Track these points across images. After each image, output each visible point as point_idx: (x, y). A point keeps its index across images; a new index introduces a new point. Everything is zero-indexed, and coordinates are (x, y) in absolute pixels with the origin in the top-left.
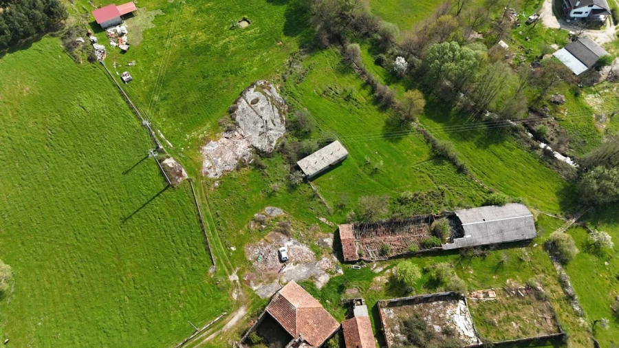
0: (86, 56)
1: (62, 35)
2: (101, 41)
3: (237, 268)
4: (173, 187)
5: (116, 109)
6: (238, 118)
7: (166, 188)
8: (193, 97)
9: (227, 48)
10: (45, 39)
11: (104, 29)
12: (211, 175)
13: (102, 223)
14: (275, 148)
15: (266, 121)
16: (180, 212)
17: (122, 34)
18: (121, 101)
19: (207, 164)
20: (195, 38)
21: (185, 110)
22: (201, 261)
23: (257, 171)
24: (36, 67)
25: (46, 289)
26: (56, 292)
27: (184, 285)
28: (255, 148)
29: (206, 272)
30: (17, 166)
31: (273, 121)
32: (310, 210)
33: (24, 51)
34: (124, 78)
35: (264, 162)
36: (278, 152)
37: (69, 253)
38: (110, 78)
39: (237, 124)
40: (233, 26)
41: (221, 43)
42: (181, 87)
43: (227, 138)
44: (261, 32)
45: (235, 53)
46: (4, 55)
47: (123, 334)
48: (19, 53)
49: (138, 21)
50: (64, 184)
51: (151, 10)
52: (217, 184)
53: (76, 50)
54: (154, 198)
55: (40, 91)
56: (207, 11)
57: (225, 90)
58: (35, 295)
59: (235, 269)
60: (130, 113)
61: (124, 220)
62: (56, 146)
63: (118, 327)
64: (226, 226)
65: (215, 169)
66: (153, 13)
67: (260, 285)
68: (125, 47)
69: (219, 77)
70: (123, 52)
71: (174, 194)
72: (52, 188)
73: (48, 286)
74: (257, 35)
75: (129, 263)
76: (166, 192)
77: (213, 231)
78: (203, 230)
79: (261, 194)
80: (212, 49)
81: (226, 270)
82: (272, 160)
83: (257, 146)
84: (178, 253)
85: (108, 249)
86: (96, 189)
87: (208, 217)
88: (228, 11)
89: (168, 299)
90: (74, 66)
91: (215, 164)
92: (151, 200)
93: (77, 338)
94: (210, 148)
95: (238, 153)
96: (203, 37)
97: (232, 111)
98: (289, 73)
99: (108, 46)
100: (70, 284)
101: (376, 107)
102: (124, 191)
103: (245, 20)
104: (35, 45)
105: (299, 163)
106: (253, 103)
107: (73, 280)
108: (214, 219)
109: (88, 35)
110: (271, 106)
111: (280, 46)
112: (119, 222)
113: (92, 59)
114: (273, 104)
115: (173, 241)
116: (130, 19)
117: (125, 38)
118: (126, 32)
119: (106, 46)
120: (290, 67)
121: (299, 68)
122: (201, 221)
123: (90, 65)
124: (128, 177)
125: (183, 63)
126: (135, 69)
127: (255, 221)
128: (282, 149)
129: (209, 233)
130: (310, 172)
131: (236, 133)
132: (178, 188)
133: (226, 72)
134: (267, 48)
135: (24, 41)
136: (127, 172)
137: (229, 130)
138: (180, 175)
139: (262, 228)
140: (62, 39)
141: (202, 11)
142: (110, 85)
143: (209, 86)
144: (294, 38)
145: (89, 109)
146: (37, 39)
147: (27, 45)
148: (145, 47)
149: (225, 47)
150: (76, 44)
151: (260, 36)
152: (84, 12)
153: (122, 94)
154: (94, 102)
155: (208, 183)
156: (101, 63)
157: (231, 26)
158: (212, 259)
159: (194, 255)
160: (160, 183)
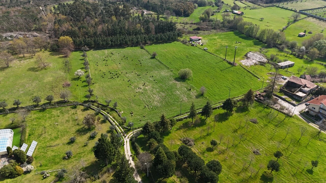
1: (180, 41)
2: (194, 43)
4: (235, 66)
7: (232, 66)
10: (175, 42)
17: (200, 43)
23: (262, 66)
28: (259, 61)
31: (262, 58)
34: (205, 49)
41: (234, 45)
43: (248, 59)
51: (206, 39)
52: (249, 67)
59: (267, 80)
60: (211, 54)
61: (221, 70)
62: (190, 58)
70: (202, 45)
71: (236, 68)
78: (251, 73)
79: (266, 70)
81: (264, 80)
82: (266, 64)
85: (219, 75)
90: (187, 46)
91: (246, 64)
94: (242, 61)
95: (253, 62)
97: (246, 56)
99: (197, 44)
102: (218, 66)
103: (239, 42)
104: (173, 43)
108: (253, 72)
109: (189, 42)
113: (193, 45)
114: (260, 55)
120: (261, 50)
124: (218, 64)
126: (208, 48)
128: (268, 62)
131: (251, 59)
132: (237, 66)
135: (169, 42)
138: (236, 64)
139: (272, 75)
142: (201, 50)
144: (259, 46)
153: (207, 51)
154: (198, 52)
155: (247, 66)
156: (196, 46)
157: (235, 43)
158: (258, 78)
159: (250, 77)
160: (230, 65)
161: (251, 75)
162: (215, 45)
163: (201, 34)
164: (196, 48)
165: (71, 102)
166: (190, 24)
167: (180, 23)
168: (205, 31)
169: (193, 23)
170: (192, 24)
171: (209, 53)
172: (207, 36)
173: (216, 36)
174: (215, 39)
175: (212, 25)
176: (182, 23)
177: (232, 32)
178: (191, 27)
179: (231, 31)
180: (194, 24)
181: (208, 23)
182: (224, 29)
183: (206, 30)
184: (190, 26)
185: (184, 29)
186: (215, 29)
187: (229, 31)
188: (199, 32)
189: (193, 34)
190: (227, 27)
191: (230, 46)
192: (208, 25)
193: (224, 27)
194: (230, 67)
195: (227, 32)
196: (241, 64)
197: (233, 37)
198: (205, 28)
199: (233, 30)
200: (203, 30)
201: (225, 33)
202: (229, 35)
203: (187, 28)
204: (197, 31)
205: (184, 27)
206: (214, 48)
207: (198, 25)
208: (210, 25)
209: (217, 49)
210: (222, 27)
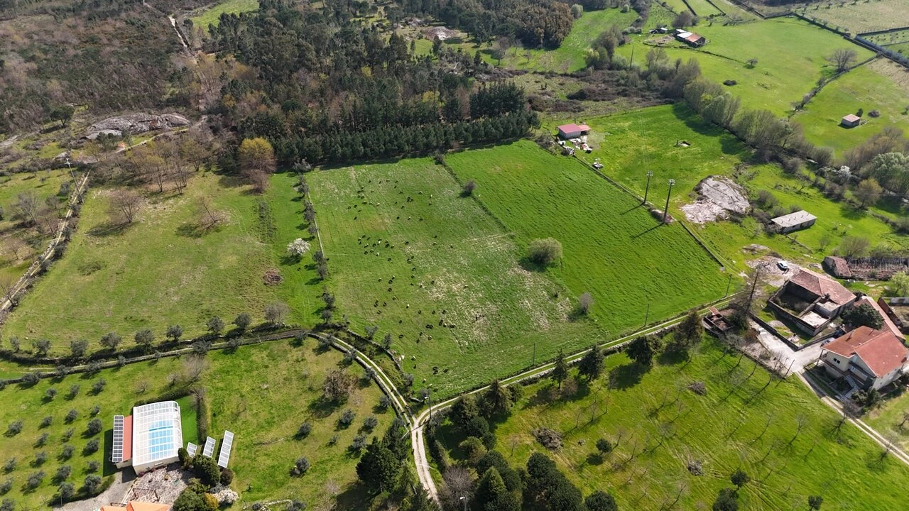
0: (560, 152)
1: (535, 139)
2: (567, 145)
3: (744, 271)
4: (667, 224)
5: (597, 181)
6: (705, 194)
7: (661, 225)
9: (676, 157)
10: (522, 141)
11: (568, 139)
12: (697, 222)
13: (616, 238)
14: (746, 212)
15: (731, 197)
16: (680, 239)
17: (583, 143)
18: (599, 177)
19: (689, 215)
20: (646, 149)
23: (734, 224)
24: (522, 155)
28: (728, 210)
29: (719, 271)
31: (737, 198)
32: (793, 250)
33: (508, 146)
34: (596, 166)
35: (739, 219)
36: (749, 215)
38: (584, 164)
39: (706, 196)
40: (677, 145)
41: (670, 153)
42: (646, 174)
43: (701, 203)
44: (702, 150)
45: (685, 160)
46: (493, 147)
47: (662, 294)
48: (504, 147)
49: (593, 136)
50: (575, 216)
51: (601, 132)
52: (703, 227)
53: (551, 148)
54: (653, 229)
55: (530, 167)
56: (649, 135)
57: (685, 179)
58: (580, 268)
59: (742, 271)
60: (610, 184)
61: (633, 237)
62: (558, 196)
64: (721, 250)
65: (698, 219)
66: (604, 134)
68: (589, 149)
69: (677, 172)
70: (588, 152)
71: (669, 229)
73: (588, 265)
74: (700, 152)
75: (648, 260)
76: (663, 227)
78: (705, 248)
79: (743, 237)
80: (663, 156)
81: (735, 271)
82: (745, 219)
84: (688, 258)
85: (628, 252)
88: (668, 137)
90: (552, 156)
91: (697, 217)
92: (651, 230)
94: (688, 208)
95: (714, 212)
96: (652, 149)
97: (698, 190)
98: (738, 174)
99: (575, 149)
101: (829, 199)
102: (626, 223)
103: (684, 143)
105: (772, 220)
106: (714, 186)
109: (556, 141)
110: (732, 189)
111: (723, 159)
112: (629, 238)
113: (565, 153)
115: (681, 252)
116: (587, 136)
117: (586, 145)
118: (586, 141)
119: (573, 148)
120: (737, 171)
122: (700, 243)
123: (565, 157)
124: (625, 216)
125: (642, 162)
126: (602, 162)
127: (746, 250)
128: (751, 214)
129: (710, 251)
130: (785, 225)
131: (707, 201)
132: (671, 225)
133: (681, 169)
134: (712, 159)
136: (623, 214)
137: (700, 199)
138: (670, 218)
139: (754, 253)
140: (536, 141)
141: (645, 135)
142: (586, 168)
144: (734, 156)
145: (574, 180)
146: (516, 141)
148: (605, 151)
150: (548, 144)
151: (703, 153)
153: (600, 174)
154: (579, 176)
155: (696, 226)
156: (574, 156)
157: (675, 144)
158: (720, 263)
159: (703, 261)
160: (654, 222)
161: (703, 254)
162: (623, 150)
163: (588, 111)
164: (574, 160)
166: (562, 75)
168: (598, 101)
169: (569, 72)
170: (566, 75)
171: (605, 178)
172: (601, 121)
173: (626, 119)
174: (623, 131)
175: (618, 81)
176: (538, 71)
177: (669, 107)
178: (562, 87)
179: (666, 103)
180: (572, 76)
181: (609, 74)
182: (649, 96)
183: (603, 100)
184: (561, 84)
185: (543, 94)
186: (625, 96)
187: (660, 103)
188: (583, 103)
189: (567, 111)
190: (657, 90)
191: (659, 155)
192: (608, 81)
193: (648, 88)
194: (655, 228)
195: (655, 106)
196: (684, 217)
197: (669, 125)
198: (599, 94)
199: (673, 100)
200: (594, 98)
201: (651, 109)
202: (661, 117)
203: (553, 91)
204: (578, 101)
205: (544, 87)
206: (620, 163)
207: (582, 80)
208: (612, 81)
209: (626, 166)
210: (643, 88)
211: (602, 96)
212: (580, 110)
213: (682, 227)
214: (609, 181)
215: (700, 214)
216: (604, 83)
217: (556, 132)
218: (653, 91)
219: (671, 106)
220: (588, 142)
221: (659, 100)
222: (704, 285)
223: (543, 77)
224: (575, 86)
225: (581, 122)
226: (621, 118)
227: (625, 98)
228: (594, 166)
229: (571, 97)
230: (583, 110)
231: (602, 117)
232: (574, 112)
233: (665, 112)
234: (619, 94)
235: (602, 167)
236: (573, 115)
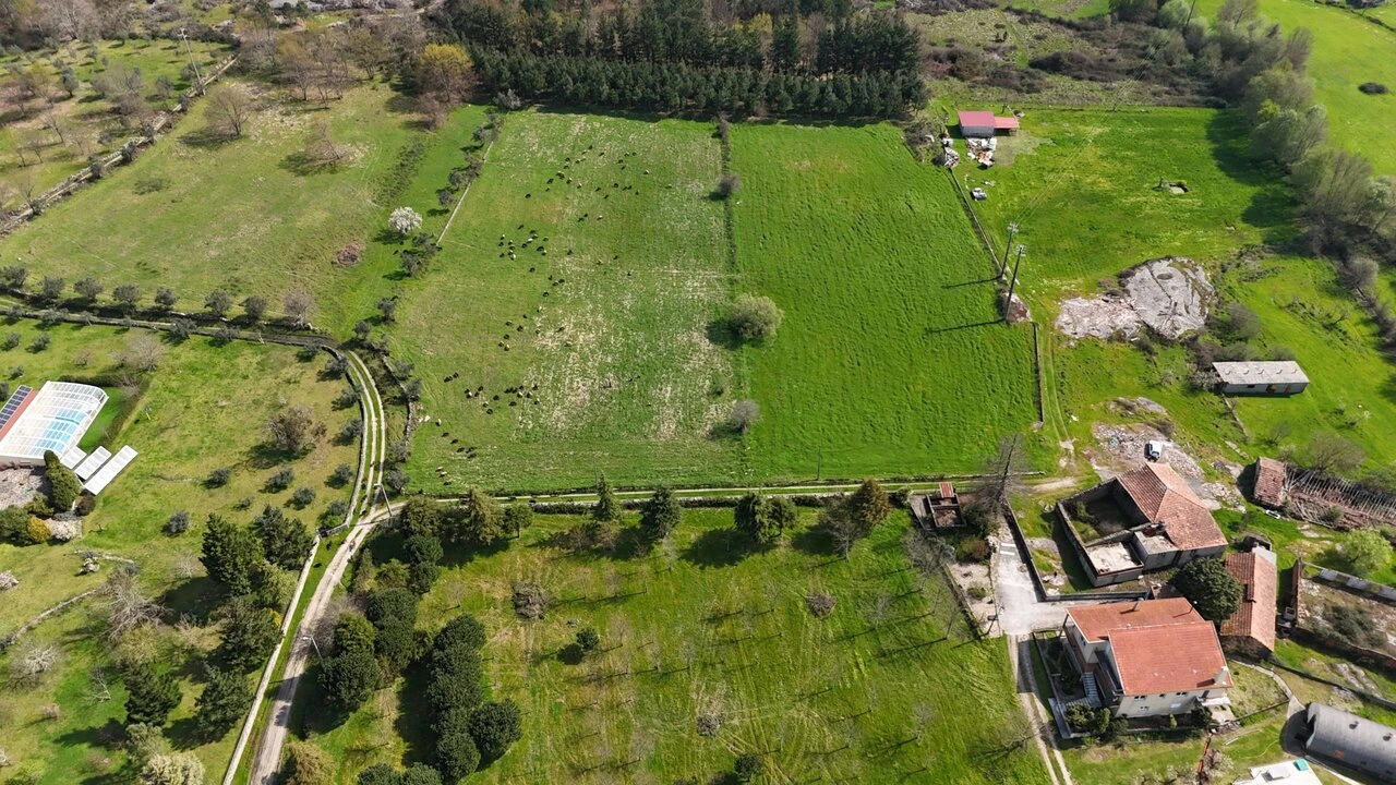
0: (931, 157)
1: (906, 127)
2: (955, 147)
3: (1075, 439)
4: (1008, 323)
5: (953, 221)
6: (1130, 287)
7: (997, 322)
8: (1066, 244)
9: (1140, 208)
10: (883, 125)
11: (965, 137)
12: (1068, 332)
13: (900, 325)
14: (1180, 338)
15: (1176, 304)
16: (1009, 354)
17: (988, 149)
18: (962, 214)
19: (1065, 318)
20: (1094, 183)
21: (1051, 253)
22: (1023, 411)
23: (1139, 353)
24: (863, 149)
25: (812, 359)
26: (823, 366)
27: (992, 424)
28: (1148, 326)
29: (1028, 424)
30: (811, 235)
31: (1186, 307)
32: (1213, 428)
33: (853, 129)
34: (975, 194)
35: (1156, 347)
36: (1182, 344)
37: (850, 337)
38: (956, 187)
39: (1127, 292)
40: (1159, 187)
41: (1132, 200)
42: (1053, 228)
43: (1107, 301)
44: (1202, 206)
45: (1150, 217)
46: (828, 125)
47: (894, 437)
48: (845, 129)
49: (1014, 142)
50: (863, 272)
51: (1037, 136)
52: (1072, 344)
53: (921, 147)
54: (977, 325)
55: (860, 174)
57: (1119, 252)
58: (797, 359)
59: (1072, 439)
60: (971, 231)
61: (929, 331)
62: (864, 233)
63: (891, 428)
64: (1071, 391)
65: (1075, 327)
66: (1038, 141)
67: (1106, 468)
68: (988, 163)
69: (1116, 236)
70: (984, 167)
71: (1006, 332)
72: (846, 270)
73: (815, 357)
74: (1195, 207)
75: (922, 375)
76: (996, 327)
77: (1050, 388)
78: (1038, 382)
79: (1136, 380)
80: (1115, 202)
81: (1058, 435)
82: (1170, 350)
83: (1152, 324)
84: (994, 391)
85: (899, 352)
86: (901, 290)
87: (1047, 372)
88: (1157, 168)
89: (965, 429)
90: (912, 161)
91: (1076, 322)
92: (972, 326)
93: (835, 418)
94: (1075, 303)
95: (1117, 322)
96: (1105, 185)
97: (1123, 276)
98: (1234, 265)
99: (964, 157)
100: (843, 366)
101: (1380, 354)
102: (938, 304)
103: (1180, 185)
104: (868, 127)
105: (1215, 364)
106: (1161, 277)
107: (846, 364)
108: (1056, 377)
109: (943, 136)
110: (1190, 290)
111: (1230, 232)
112: (921, 331)
113: (938, 161)
114: (1194, 289)
115: (990, 377)
116: (1004, 138)
117: (990, 154)
118: (994, 148)
119: (961, 155)
120: (1238, 259)
121: (1253, 265)
122: (1037, 371)
123: (933, 167)
124: (947, 292)
125: (1066, 205)
126: (992, 190)
127: (1119, 403)
128: (1190, 343)
129: (1044, 389)
130: (1232, 380)
131: (1122, 301)
132: (1015, 327)
133: (1129, 233)
134: (1206, 226)
135: (856, 119)
136: (948, 287)
137: (1113, 294)
138: (1023, 314)
139: (1127, 414)
140: (906, 130)
141: (1114, 157)
142: (954, 195)
143: (1097, 240)
144: (1258, 229)
145: (916, 210)
146: (874, 122)
147: (859, 124)
148: (1015, 172)
149: (1138, 207)
150: (923, 140)
151: (1199, 211)
152: (943, 113)
153: (967, 209)
154: (927, 205)
155: (1060, 338)
156: (950, 169)
157: (1156, 185)
158: (1041, 414)
159: (1015, 401)
160: (991, 314)
161: (1028, 391)
162: (1049, 177)
163: (1045, 95)
164: (946, 177)
165: (314, 331)
166: (1052, 21)
167: (1008, 9)
168: (1079, 78)
169: (1066, 19)
170: (1059, 22)
171: (972, 219)
172: (1056, 116)
173: (1105, 122)
174: (1078, 142)
175: (1145, 48)
177: (1209, 113)
178: (1036, 43)
179: (1207, 104)
180: (1070, 25)
181: (1139, 33)
182: (1185, 85)
183: (1091, 79)
184: (1038, 38)
185: (989, 50)
186: (1141, 78)
187: (1196, 104)
188: (1050, 79)
189: (1007, 86)
190: (1209, 77)
191: (1109, 199)
192: (1128, 46)
193: (1193, 72)
194: (983, 324)
195: (1181, 106)
196: (1054, 317)
197: (1180, 146)
198: (1091, 66)
199: (1222, 101)
200: (1076, 73)
201: (1171, 111)
202: (1176, 130)
203: (1014, 48)
204: (1043, 73)
205: (1001, 37)
206: (1024, 200)
207: (1082, 36)
208: (1137, 46)
209: (1031, 205)
210: (1182, 70)
211: (1099, 71)
212: (1031, 89)
213: (1031, 335)
214: (975, 226)
215: (1086, 320)
216: (1119, 47)
217: (953, 122)
218: (1199, 77)
219: (1214, 111)
220: (999, 149)
221: (1196, 97)
222: (981, 443)
223: (1015, 18)
224: (1062, 43)
225: (1016, 113)
226: (1097, 117)
227: (1136, 82)
228: (971, 194)
229: (1033, 65)
230: (1038, 91)
231: (1064, 110)
232: (1019, 91)
233: (1192, 121)
234: (1129, 72)
235: (983, 198)
236: (1012, 95)
